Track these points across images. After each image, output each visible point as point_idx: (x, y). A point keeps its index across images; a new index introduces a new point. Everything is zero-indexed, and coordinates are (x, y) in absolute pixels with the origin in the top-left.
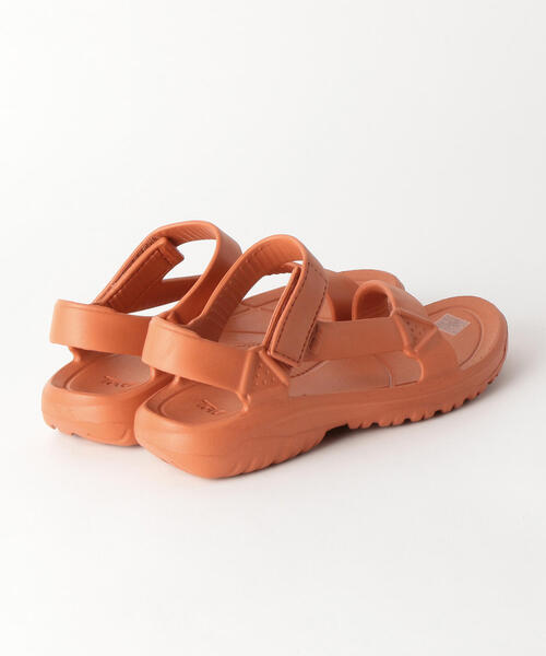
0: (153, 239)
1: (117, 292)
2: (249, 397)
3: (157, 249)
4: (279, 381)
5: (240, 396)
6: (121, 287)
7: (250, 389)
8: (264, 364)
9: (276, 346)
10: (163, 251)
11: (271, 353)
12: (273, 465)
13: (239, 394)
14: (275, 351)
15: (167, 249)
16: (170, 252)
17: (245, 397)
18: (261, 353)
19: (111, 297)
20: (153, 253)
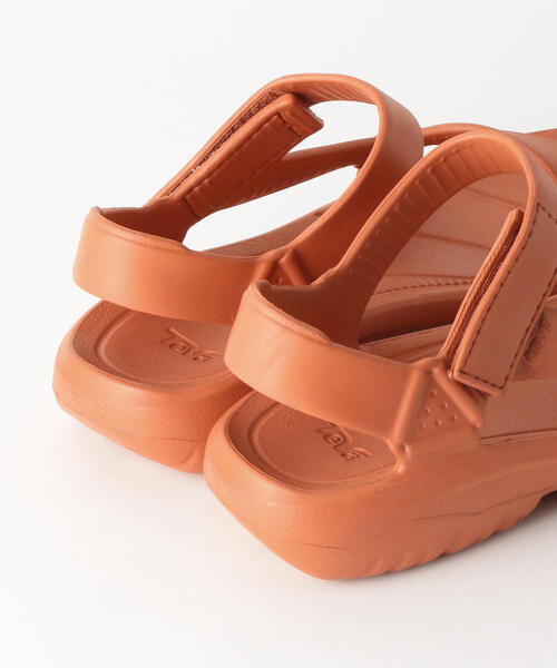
0: (271, 95)
1: (200, 182)
2: (407, 449)
3: (278, 113)
4: (464, 422)
5: (392, 447)
6: (209, 174)
7: (411, 436)
8: (442, 392)
9: (465, 362)
10: (286, 115)
11: (455, 374)
12: (444, 556)
13: (392, 444)
14: (462, 372)
15: (293, 114)
16: (299, 118)
17: (402, 448)
18: (436, 371)
19: (190, 190)
20: (268, 119)
